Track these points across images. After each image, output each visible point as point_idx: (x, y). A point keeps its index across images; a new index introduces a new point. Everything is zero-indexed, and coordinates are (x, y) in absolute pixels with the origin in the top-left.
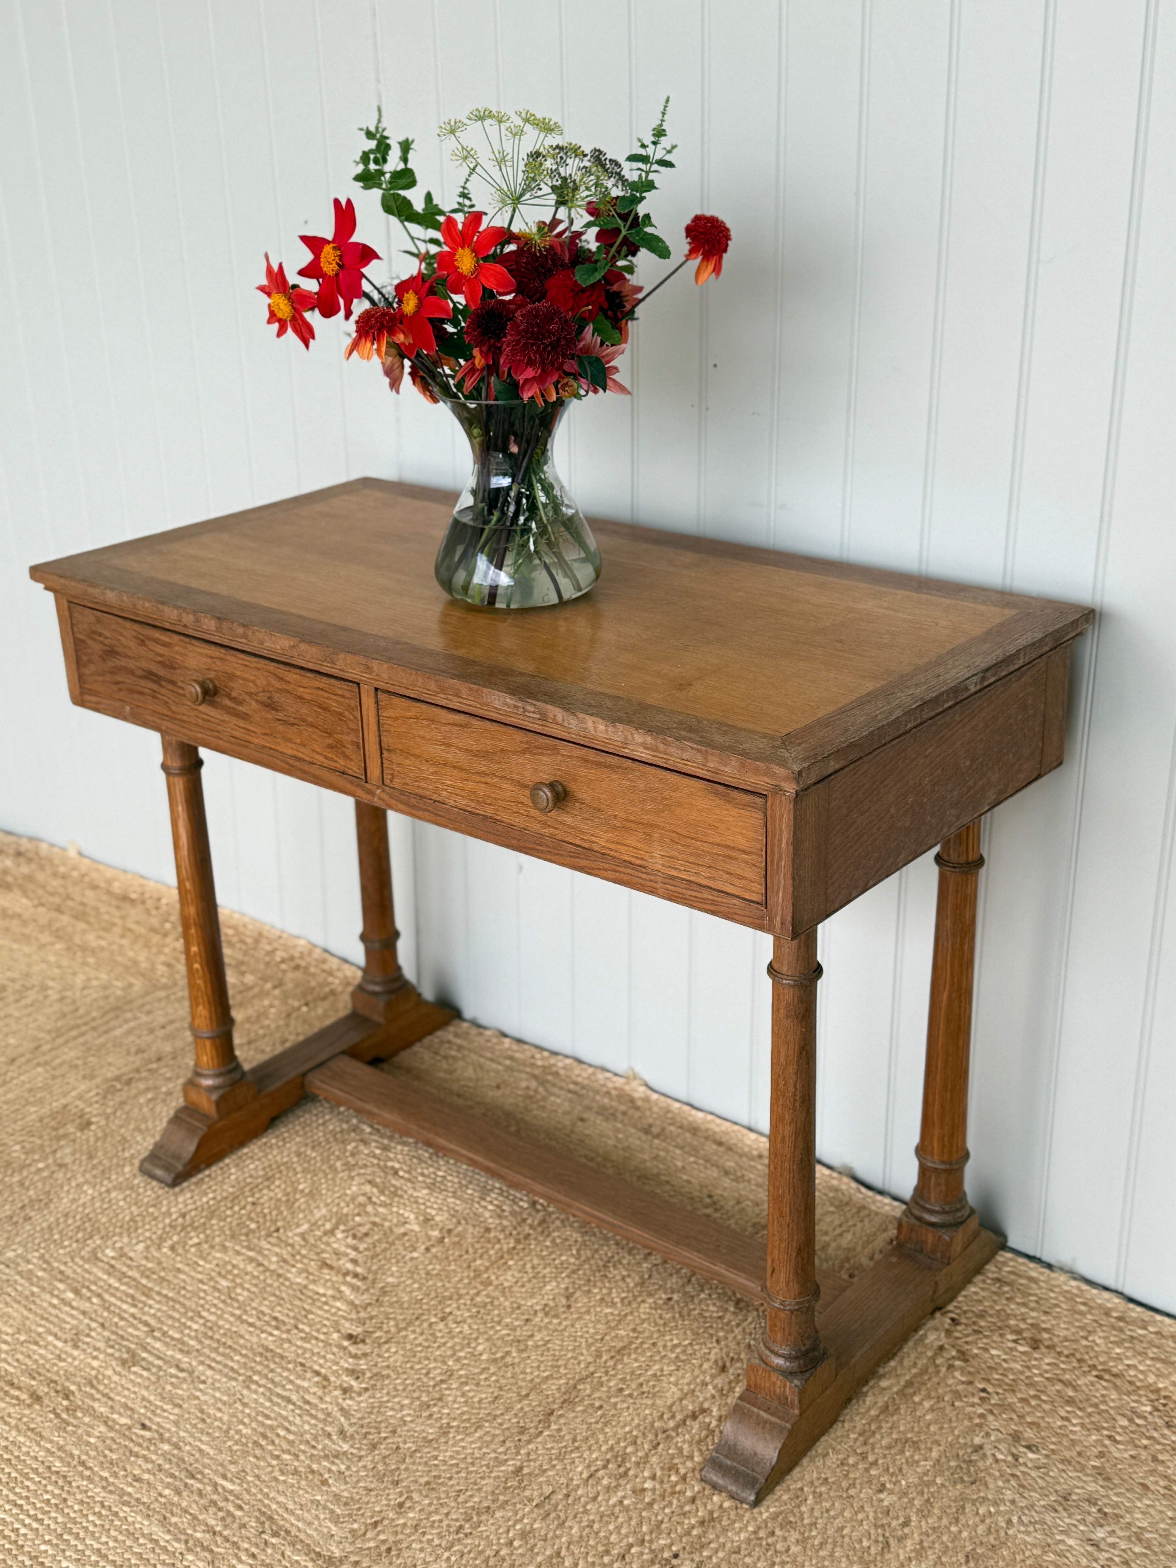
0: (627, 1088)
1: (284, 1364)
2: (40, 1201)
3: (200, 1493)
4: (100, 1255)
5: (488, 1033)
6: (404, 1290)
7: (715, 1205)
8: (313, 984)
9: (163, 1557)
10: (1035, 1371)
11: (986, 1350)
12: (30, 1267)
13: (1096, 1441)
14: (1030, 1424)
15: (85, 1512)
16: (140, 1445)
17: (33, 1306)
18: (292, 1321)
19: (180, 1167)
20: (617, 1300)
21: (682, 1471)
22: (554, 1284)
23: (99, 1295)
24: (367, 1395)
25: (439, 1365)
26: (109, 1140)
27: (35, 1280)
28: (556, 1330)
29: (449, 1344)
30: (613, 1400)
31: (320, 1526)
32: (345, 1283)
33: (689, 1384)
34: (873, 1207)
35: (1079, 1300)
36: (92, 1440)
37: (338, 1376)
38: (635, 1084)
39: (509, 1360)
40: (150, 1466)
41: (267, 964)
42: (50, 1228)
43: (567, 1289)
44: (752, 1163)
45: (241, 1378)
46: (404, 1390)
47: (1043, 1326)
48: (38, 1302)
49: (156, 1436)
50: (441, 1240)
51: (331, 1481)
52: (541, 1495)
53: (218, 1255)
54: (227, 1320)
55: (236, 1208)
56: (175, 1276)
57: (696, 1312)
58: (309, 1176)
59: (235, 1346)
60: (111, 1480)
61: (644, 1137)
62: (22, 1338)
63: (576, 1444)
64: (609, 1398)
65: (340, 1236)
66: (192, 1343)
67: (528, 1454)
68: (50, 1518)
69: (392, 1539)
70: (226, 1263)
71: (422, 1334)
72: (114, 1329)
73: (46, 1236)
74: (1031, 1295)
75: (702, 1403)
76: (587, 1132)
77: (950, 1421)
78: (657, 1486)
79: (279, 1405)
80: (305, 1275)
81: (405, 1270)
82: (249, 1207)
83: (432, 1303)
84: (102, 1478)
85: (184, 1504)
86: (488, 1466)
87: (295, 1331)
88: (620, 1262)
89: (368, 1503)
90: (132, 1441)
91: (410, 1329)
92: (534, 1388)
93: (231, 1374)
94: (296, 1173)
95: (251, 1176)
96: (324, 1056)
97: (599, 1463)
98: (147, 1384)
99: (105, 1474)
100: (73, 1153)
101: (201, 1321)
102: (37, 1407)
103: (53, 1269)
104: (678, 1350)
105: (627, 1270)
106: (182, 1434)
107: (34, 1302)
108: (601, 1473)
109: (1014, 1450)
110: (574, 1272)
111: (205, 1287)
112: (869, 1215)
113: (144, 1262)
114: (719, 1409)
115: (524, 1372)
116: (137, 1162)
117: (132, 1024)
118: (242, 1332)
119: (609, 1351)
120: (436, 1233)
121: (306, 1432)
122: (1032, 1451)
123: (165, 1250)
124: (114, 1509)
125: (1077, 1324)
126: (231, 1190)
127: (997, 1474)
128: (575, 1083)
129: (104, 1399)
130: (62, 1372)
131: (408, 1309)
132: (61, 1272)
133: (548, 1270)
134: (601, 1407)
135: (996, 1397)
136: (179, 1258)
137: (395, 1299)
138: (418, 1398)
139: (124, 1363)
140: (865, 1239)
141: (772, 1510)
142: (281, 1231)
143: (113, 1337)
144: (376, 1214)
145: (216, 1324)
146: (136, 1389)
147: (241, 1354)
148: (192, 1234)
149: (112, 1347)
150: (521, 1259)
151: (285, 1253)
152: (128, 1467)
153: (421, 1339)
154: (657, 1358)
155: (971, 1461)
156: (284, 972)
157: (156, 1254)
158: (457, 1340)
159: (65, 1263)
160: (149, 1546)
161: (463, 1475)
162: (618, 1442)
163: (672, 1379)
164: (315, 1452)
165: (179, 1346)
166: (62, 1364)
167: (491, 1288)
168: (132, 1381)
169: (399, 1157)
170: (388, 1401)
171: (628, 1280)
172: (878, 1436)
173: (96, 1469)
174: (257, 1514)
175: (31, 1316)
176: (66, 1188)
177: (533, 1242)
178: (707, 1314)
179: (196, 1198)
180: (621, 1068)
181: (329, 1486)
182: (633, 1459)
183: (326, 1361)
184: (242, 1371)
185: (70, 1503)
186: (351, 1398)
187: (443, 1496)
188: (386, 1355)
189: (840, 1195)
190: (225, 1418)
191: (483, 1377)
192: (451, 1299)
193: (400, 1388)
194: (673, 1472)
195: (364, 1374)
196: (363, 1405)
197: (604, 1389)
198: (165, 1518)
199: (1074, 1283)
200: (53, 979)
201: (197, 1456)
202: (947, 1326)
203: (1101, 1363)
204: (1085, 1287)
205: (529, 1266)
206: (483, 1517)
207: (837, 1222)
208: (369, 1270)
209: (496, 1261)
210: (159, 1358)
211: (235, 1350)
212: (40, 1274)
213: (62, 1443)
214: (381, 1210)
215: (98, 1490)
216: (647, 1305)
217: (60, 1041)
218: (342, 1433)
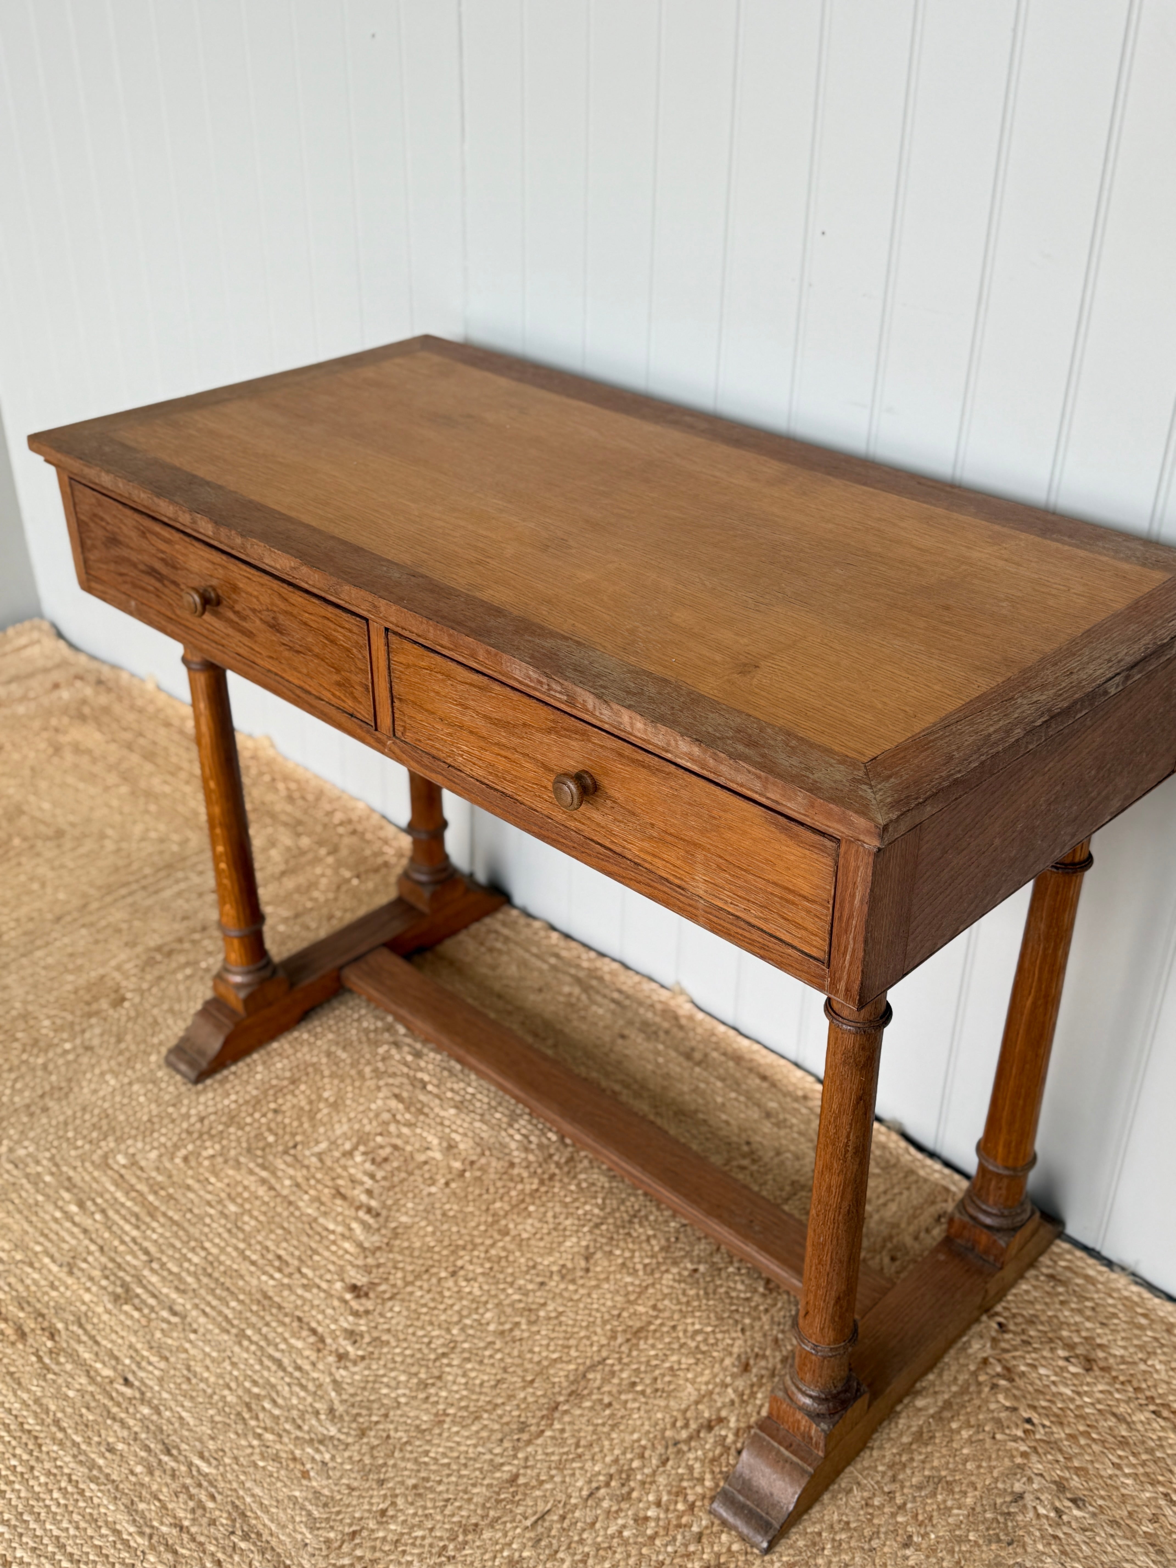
0: (672, 1003)
1: (281, 1317)
2: (61, 1089)
3: (173, 1476)
4: (111, 1161)
5: (537, 924)
6: (417, 1234)
7: (753, 1155)
8: (368, 852)
9: (124, 1554)
10: (1087, 1399)
11: (1034, 1367)
12: (39, 1169)
13: (1149, 1499)
14: (1077, 1470)
15: (50, 1486)
16: (119, 1405)
17: (34, 1219)
18: (296, 1263)
19: (204, 1064)
20: (639, 1267)
21: (691, 1498)
22: (574, 1240)
23: (103, 1211)
24: (362, 1365)
25: (443, 1333)
26: (140, 1021)
27: (41, 1185)
28: (571, 1300)
29: (456, 1308)
30: (623, 1397)
31: (295, 1530)
32: (356, 1219)
33: (707, 1383)
34: (922, 1173)
35: (1139, 1310)
36: (71, 1394)
37: (335, 1339)
38: (681, 1000)
39: (517, 1333)
40: (125, 1433)
41: (325, 826)
42: (66, 1124)
43: (587, 1247)
44: (796, 1105)
45: (234, 1331)
46: (403, 1362)
47: (1098, 1341)
48: (41, 1214)
49: (138, 1395)
50: (462, 1174)
51: (312, 1474)
52: (535, 1513)
53: (231, 1172)
54: (229, 1255)
55: (257, 1115)
56: (184, 1195)
57: (722, 1290)
58: (336, 1082)
59: (233, 1289)
60: (84, 1447)
61: (686, 1064)
62: (19, 1257)
63: (580, 1450)
64: (620, 1393)
65: (359, 1158)
66: (190, 1280)
67: (526, 1459)
68: (13, 1490)
69: (368, 1555)
70: (238, 1183)
71: (429, 1291)
72: (113, 1254)
73: (61, 1133)
74: (1087, 1299)
75: (719, 1410)
76: (627, 1052)
77: (990, 1458)
78: (662, 1516)
79: (269, 1369)
80: (316, 1205)
81: (421, 1208)
82: (270, 1115)
83: (445, 1252)
84: (75, 1444)
85: (155, 1487)
86: (481, 1470)
87: (297, 1276)
88: (646, 1217)
89: (348, 1506)
90: (112, 1398)
91: (418, 1283)
92: (540, 1373)
93: (224, 1324)
94: (323, 1077)
95: (277, 1077)
96: (363, 948)
97: (601, 1478)
98: (136, 1327)
99: (78, 1439)
100: (102, 1035)
101: (203, 1254)
102: (20, 1346)
103: (61, 1173)
104: (699, 1338)
105: (653, 1229)
106: (165, 1395)
107: (36, 1214)
108: (603, 1491)
109: (1058, 1504)
110: (597, 1226)
111: (212, 1211)
112: (917, 1182)
113: (154, 1174)
114: (738, 1420)
115: (531, 1351)
116: (164, 1050)
117: (183, 886)
118: (243, 1272)
119: (625, 1331)
120: (457, 1165)
121: (293, 1407)
122: (1078, 1507)
123: (178, 1161)
124: (81, 1486)
125: (1136, 1342)
126: (255, 1092)
127: (1037, 1534)
128: (620, 991)
129: (90, 1343)
130: (52, 1304)
131: (418, 1257)
132: (69, 1179)
133: (568, 1222)
134: (610, 1405)
135: (1042, 1431)
136: (190, 1173)
137: (406, 1244)
138: (416, 1374)
139: (116, 1298)
140: (911, 1212)
141: (785, 1559)
142: (299, 1147)
143: (110, 1265)
144: (399, 1136)
145: (217, 1258)
146: (124, 1334)
147: (238, 1300)
148: (208, 1144)
149: (107, 1278)
150: (543, 1205)
151: (300, 1175)
152: (103, 1432)
153: (428, 1297)
154: (676, 1346)
155: (1009, 1514)
156: (341, 836)
157: (168, 1165)
158: (465, 1302)
159: (75, 1168)
160: (111, 1539)
161: (453, 1479)
162: (624, 1453)
163: (690, 1375)
164: (299, 1434)
165: (176, 1283)
166: (54, 1294)
167: (508, 1239)
168: (122, 1323)
169: (431, 1067)
170: (384, 1376)
171: (653, 1242)
172: (909, 1471)
173: (69, 1431)
174: (229, 1507)
175: (31, 1230)
176: (88, 1076)
177: (558, 1184)
178: (734, 1294)
179: (218, 1099)
180: (668, 981)
181: (309, 1479)
182: (639, 1477)
183: (325, 1317)
184: (236, 1322)
185: (36, 1473)
186: (346, 1368)
187: (429, 1504)
188: (389, 1315)
189: (887, 1155)
190: (212, 1380)
191: (487, 1353)
192: (464, 1248)
193: (399, 1359)
194: (680, 1499)
195: (362, 1337)
196: (357, 1377)
197: (616, 1381)
198: (132, 1502)
199: (1135, 1288)
200: (112, 827)
201: (177, 1425)
202: (993, 1334)
203: (1160, 1396)
204: (1146, 1295)
205: (550, 1214)
206: (470, 1537)
207: (882, 1188)
208: (384, 1205)
209: (517, 1205)
210: (154, 1296)
211: (232, 1293)
212: (48, 1178)
213: (39, 1394)
214: (405, 1130)
215: (68, 1459)
216: (670, 1276)
217: (108, 899)
218: (331, 1411)
